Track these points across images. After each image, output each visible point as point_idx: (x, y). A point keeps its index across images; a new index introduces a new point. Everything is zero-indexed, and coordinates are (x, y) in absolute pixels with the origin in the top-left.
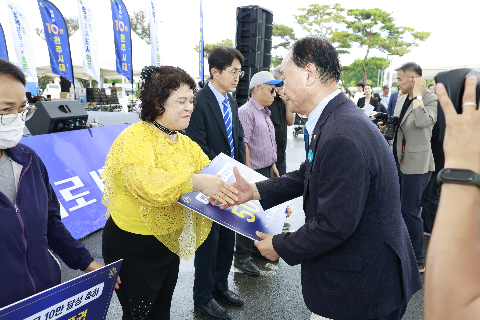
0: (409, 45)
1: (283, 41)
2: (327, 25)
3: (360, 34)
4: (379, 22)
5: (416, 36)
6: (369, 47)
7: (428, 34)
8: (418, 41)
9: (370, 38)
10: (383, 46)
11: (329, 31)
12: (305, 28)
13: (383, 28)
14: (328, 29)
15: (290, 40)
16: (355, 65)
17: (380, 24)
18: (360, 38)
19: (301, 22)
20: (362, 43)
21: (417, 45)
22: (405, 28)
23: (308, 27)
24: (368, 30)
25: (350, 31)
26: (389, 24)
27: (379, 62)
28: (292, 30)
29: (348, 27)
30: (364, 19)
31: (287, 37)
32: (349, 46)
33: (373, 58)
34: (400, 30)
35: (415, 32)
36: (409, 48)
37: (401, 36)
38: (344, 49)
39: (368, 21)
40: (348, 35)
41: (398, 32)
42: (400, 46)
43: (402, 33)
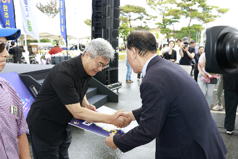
0: (215, 17)
1: (139, 16)
2: (165, 5)
3: (185, 10)
4: (196, 3)
5: (219, 11)
6: (191, 18)
7: (227, 10)
8: (220, 14)
9: (192, 13)
10: (199, 18)
11: (167, 9)
12: (152, 7)
13: (199, 6)
14: (166, 8)
15: (144, 15)
16: (183, 29)
17: (198, 4)
18: (185, 13)
19: (149, 4)
20: (187, 16)
21: (220, 17)
22: (213, 7)
23: (154, 7)
24: (190, 8)
25: (179, 8)
26: (203, 4)
27: (197, 27)
28: (144, 9)
29: (178, 6)
30: (187, 1)
31: (142, 13)
32: (179, 18)
33: (194, 25)
34: (210, 7)
35: (219, 9)
36: (215, 18)
37: (211, 11)
38: (176, 20)
39: (190, 2)
40: (178, 11)
41: (208, 9)
42: (210, 17)
43: (211, 9)
